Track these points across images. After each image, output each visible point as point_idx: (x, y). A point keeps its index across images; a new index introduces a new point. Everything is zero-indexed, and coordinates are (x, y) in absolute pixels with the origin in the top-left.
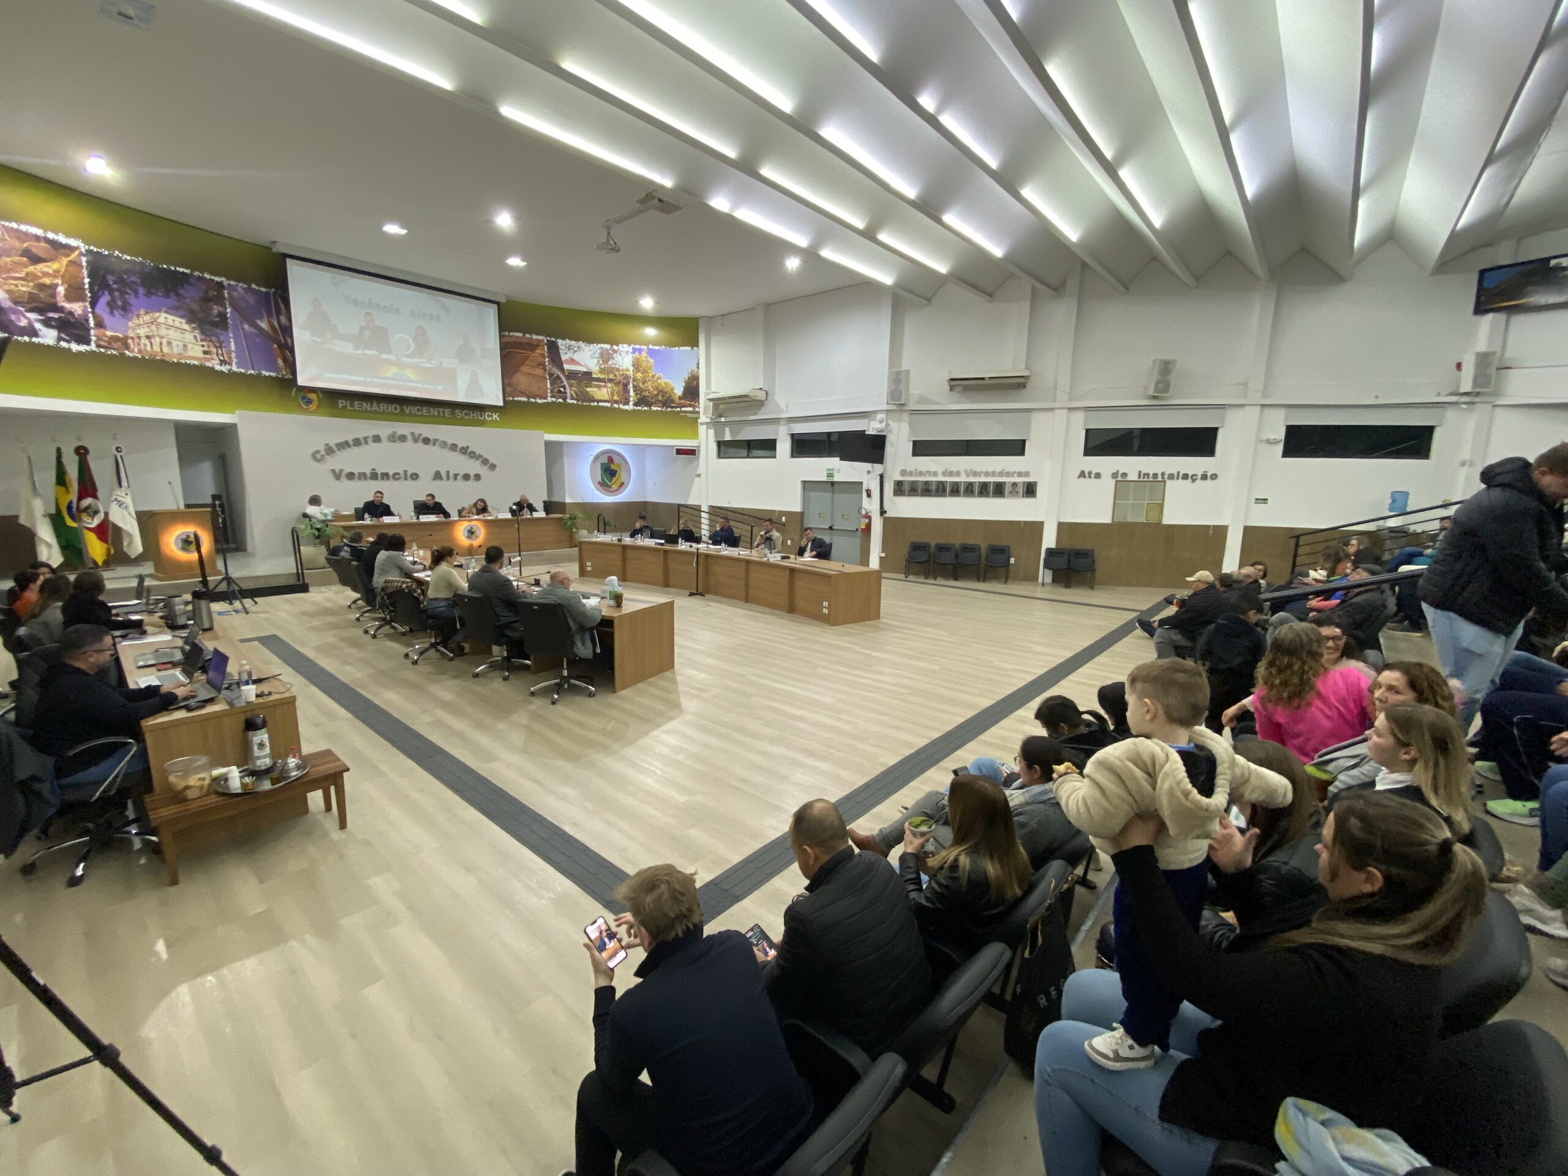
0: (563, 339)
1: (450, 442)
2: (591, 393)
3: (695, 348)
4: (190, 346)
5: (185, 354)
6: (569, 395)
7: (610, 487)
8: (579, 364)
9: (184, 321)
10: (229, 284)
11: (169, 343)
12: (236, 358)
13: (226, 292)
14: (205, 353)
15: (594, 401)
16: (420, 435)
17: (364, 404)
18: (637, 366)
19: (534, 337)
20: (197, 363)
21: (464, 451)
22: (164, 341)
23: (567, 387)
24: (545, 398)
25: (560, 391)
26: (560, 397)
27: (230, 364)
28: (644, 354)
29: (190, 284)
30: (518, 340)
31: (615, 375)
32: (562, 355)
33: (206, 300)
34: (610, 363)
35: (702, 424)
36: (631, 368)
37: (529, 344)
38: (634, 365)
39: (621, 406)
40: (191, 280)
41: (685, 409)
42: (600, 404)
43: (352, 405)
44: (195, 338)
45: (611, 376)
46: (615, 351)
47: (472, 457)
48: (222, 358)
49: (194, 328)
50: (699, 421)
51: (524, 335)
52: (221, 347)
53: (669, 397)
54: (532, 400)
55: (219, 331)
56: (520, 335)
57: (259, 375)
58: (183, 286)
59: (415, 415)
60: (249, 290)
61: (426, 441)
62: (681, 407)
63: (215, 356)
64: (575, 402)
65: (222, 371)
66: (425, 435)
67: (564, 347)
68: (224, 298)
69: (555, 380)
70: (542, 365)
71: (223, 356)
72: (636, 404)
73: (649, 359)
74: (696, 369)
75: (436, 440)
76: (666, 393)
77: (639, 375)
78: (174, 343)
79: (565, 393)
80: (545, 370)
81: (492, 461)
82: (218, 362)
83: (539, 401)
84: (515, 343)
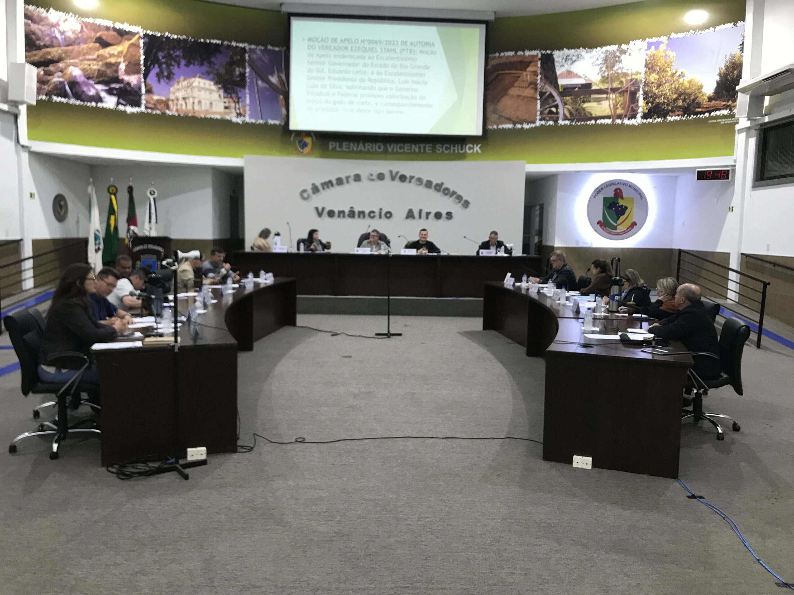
0: (560, 49)
1: (425, 179)
2: (588, 110)
3: (740, 24)
4: (214, 104)
5: (211, 111)
6: (561, 115)
7: (615, 228)
8: (577, 76)
9: (212, 83)
10: (250, 49)
11: (200, 102)
12: (250, 110)
13: (247, 55)
14: (226, 108)
15: (591, 119)
16: (397, 173)
17: (352, 144)
18: (650, 66)
19: (527, 53)
20: (218, 117)
21: (439, 187)
22: (196, 101)
23: (560, 106)
24: (534, 122)
25: (551, 112)
26: (551, 119)
27: (244, 116)
28: (663, 47)
29: (221, 53)
30: (508, 61)
31: (621, 82)
32: (557, 68)
33: (232, 64)
34: (616, 68)
35: (740, 131)
36: (643, 69)
37: (521, 62)
38: (646, 65)
39: (626, 121)
40: (222, 49)
41: (718, 113)
42: (599, 122)
43: (341, 146)
44: (220, 96)
45: (616, 85)
46: (624, 52)
47: (446, 194)
48: (238, 111)
49: (220, 88)
50: (737, 127)
51: (516, 53)
52: (238, 102)
53: (694, 100)
54: (519, 126)
55: (238, 89)
56: (511, 53)
57: (266, 124)
58: (215, 55)
59: (397, 153)
60: (266, 51)
61: (403, 178)
62: (710, 112)
63: (233, 110)
64: (567, 122)
65: (237, 124)
66: (402, 172)
67: (560, 59)
68: (245, 60)
69: (547, 99)
70: (534, 84)
71: (239, 109)
72: (645, 116)
73: (669, 53)
74: (738, 52)
75: (412, 177)
76: (689, 95)
77: (653, 77)
78: (203, 103)
79: (557, 113)
80: (536, 89)
81: (465, 198)
82: (235, 114)
83: (526, 126)
84: (506, 63)
